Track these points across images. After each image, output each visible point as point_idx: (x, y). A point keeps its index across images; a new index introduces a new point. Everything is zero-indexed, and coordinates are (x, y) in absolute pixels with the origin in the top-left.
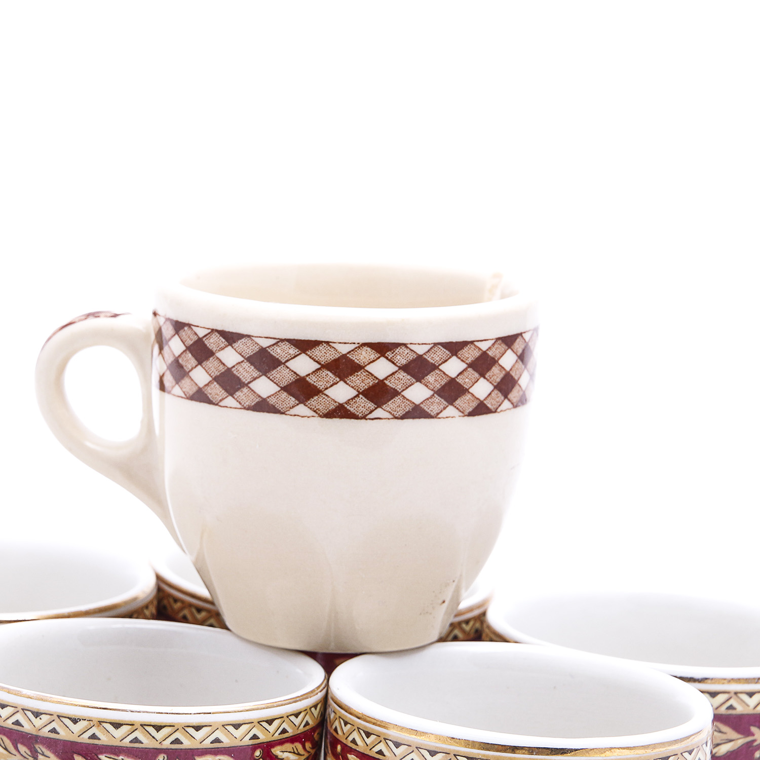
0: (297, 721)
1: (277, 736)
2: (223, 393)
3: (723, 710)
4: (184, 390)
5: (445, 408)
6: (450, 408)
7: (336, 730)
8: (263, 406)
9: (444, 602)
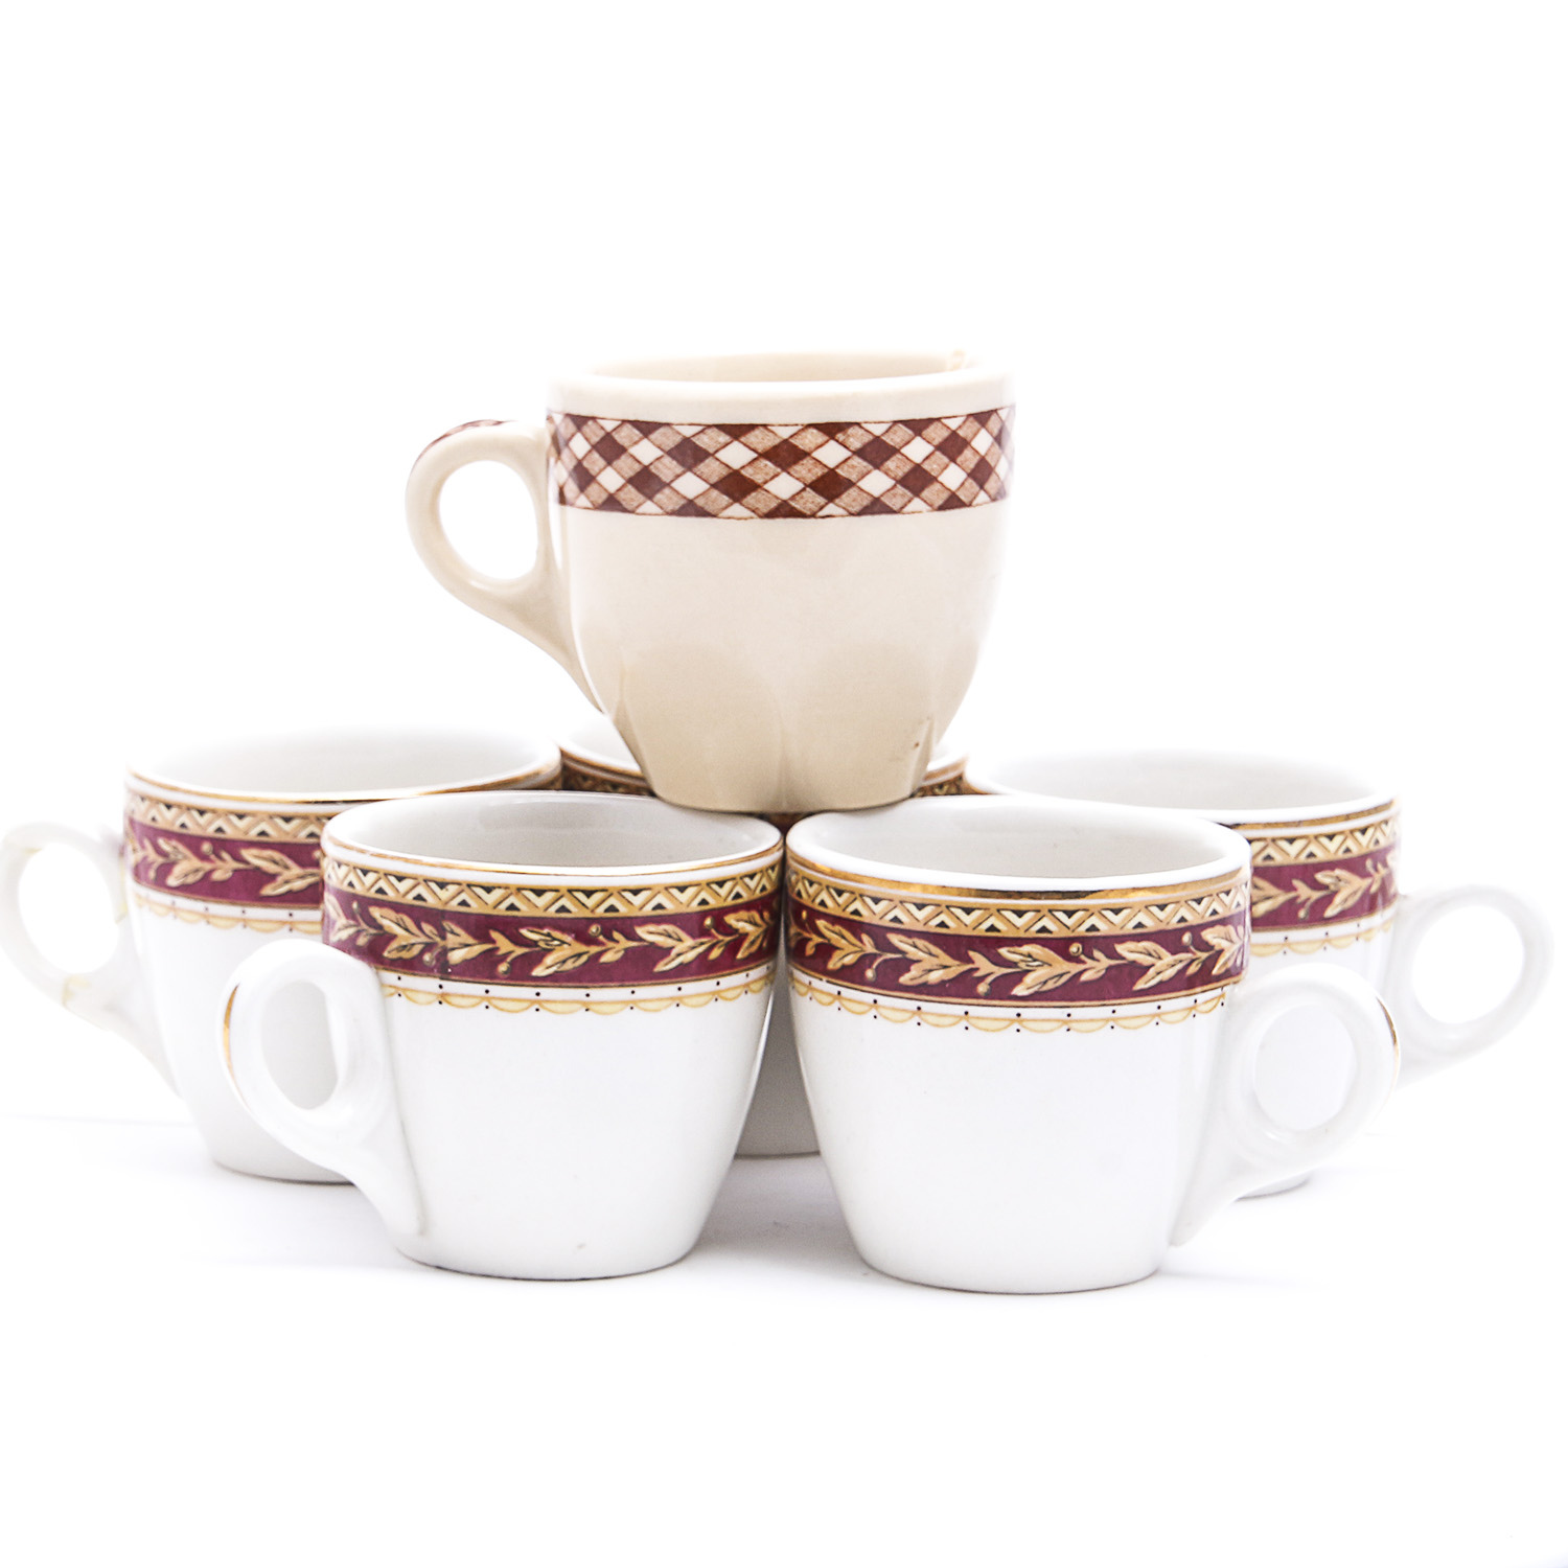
0: (752, 884)
1: (730, 902)
2: (640, 497)
3: (1259, 861)
4: (592, 499)
5: (910, 501)
6: (916, 501)
7: (799, 894)
8: (691, 508)
9: (917, 745)
